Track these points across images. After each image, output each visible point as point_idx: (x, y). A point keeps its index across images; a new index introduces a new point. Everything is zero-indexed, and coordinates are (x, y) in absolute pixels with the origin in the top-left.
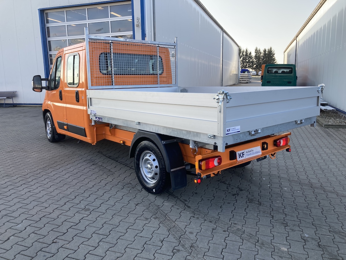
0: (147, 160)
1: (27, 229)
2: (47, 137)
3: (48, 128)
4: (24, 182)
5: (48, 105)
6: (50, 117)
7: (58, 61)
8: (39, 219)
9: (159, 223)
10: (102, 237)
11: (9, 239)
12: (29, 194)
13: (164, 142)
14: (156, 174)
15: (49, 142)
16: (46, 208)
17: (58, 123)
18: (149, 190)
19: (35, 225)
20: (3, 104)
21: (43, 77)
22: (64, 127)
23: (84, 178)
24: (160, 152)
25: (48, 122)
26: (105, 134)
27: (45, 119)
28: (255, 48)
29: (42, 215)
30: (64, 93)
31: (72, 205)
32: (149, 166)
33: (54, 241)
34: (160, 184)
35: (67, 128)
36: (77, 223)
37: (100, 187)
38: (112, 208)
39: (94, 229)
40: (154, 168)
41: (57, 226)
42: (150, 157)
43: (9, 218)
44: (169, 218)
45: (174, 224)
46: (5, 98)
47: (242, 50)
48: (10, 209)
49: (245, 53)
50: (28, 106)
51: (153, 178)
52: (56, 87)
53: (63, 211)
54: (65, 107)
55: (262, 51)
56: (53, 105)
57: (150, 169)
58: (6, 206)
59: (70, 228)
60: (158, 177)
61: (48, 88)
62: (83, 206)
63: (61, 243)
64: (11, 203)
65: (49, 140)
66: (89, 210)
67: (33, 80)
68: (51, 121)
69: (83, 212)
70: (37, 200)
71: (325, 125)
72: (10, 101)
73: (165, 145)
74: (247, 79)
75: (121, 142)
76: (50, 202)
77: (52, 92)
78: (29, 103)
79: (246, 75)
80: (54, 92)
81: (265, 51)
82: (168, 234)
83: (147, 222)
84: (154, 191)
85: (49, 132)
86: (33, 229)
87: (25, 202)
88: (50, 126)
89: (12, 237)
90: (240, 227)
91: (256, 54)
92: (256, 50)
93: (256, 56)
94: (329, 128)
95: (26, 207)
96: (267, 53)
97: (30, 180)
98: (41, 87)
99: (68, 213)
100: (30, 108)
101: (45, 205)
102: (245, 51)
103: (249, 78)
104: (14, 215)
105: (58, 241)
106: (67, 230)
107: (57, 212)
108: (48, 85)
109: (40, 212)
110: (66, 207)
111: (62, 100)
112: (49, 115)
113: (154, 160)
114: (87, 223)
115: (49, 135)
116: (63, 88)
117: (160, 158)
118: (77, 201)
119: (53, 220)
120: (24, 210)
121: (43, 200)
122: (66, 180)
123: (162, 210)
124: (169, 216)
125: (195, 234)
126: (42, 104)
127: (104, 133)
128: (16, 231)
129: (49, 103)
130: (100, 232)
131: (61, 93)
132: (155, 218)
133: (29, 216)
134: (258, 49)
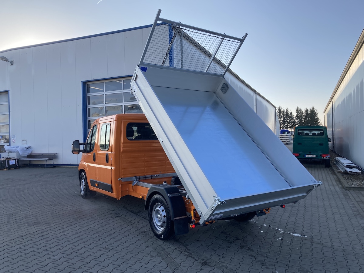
0: (158, 210)
1: (61, 259)
2: (81, 194)
3: (82, 186)
4: (60, 228)
5: (84, 165)
6: (84, 176)
7: (94, 129)
8: (70, 253)
9: (161, 259)
10: (115, 266)
11: (48, 265)
12: (63, 237)
13: (170, 195)
14: (164, 222)
15: (82, 199)
16: (76, 246)
17: (91, 181)
18: (158, 236)
19: (67, 257)
20: (45, 165)
21: (81, 141)
22: (95, 184)
23: (108, 226)
24: (167, 203)
25: (83, 181)
26: (128, 191)
27: (80, 178)
28: (296, 108)
29: (73, 251)
30: (97, 155)
31: (96, 245)
32: (159, 216)
33: (80, 267)
34: (167, 230)
35: (98, 185)
36: (99, 257)
37: (120, 233)
38: (127, 248)
39: (111, 261)
40: (163, 217)
41: (83, 258)
42: (160, 208)
43: (48, 252)
44: (171, 256)
45: (173, 260)
46: (47, 159)
47: (282, 110)
48: (49, 246)
49: (285, 113)
50: (66, 166)
51: (162, 226)
52: (91, 151)
53: (88, 249)
54: (97, 167)
55: (304, 111)
56: (88, 165)
57: (160, 218)
58: (46, 244)
59: (93, 260)
60: (165, 225)
61: (84, 151)
62: (104, 246)
63: (85, 269)
64: (50, 242)
65: (82, 196)
66: (108, 248)
67: (73, 144)
68: (85, 179)
69: (104, 250)
70: (70, 241)
71: (346, 187)
72: (50, 162)
73: (171, 198)
74: (287, 140)
75: (141, 197)
76: (79, 242)
77: (87, 155)
78: (67, 164)
79: (285, 136)
80: (89, 154)
81: (307, 111)
82: (166, 266)
83: (152, 258)
84: (163, 237)
85: (82, 189)
86: (65, 259)
87: (60, 242)
88: (84, 184)
89: (50, 264)
90: (225, 264)
91: (297, 114)
92: (297, 110)
93: (297, 116)
94: (350, 191)
95: (61, 245)
96: (309, 112)
97: (65, 227)
98: (78, 150)
99: (92, 250)
100: (68, 168)
101: (76, 244)
102: (286, 111)
103: (288, 139)
104: (52, 250)
105: (83, 267)
106: (91, 261)
107: (84, 249)
108: (84, 148)
109: (71, 249)
110: (91, 246)
111: (95, 161)
112: (83, 174)
113: (163, 211)
114: (106, 257)
115: (83, 192)
116: (96, 151)
117: (166, 209)
118: (100, 242)
119: (81, 254)
120: (60, 247)
121: (74, 241)
122: (93, 228)
123: (166, 251)
124: (171, 255)
125: (187, 267)
126: (78, 165)
127: (128, 189)
128: (53, 260)
129: (85, 163)
130: (115, 263)
131: (94, 155)
132: (159, 256)
133: (63, 251)
134: (299, 109)
